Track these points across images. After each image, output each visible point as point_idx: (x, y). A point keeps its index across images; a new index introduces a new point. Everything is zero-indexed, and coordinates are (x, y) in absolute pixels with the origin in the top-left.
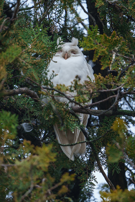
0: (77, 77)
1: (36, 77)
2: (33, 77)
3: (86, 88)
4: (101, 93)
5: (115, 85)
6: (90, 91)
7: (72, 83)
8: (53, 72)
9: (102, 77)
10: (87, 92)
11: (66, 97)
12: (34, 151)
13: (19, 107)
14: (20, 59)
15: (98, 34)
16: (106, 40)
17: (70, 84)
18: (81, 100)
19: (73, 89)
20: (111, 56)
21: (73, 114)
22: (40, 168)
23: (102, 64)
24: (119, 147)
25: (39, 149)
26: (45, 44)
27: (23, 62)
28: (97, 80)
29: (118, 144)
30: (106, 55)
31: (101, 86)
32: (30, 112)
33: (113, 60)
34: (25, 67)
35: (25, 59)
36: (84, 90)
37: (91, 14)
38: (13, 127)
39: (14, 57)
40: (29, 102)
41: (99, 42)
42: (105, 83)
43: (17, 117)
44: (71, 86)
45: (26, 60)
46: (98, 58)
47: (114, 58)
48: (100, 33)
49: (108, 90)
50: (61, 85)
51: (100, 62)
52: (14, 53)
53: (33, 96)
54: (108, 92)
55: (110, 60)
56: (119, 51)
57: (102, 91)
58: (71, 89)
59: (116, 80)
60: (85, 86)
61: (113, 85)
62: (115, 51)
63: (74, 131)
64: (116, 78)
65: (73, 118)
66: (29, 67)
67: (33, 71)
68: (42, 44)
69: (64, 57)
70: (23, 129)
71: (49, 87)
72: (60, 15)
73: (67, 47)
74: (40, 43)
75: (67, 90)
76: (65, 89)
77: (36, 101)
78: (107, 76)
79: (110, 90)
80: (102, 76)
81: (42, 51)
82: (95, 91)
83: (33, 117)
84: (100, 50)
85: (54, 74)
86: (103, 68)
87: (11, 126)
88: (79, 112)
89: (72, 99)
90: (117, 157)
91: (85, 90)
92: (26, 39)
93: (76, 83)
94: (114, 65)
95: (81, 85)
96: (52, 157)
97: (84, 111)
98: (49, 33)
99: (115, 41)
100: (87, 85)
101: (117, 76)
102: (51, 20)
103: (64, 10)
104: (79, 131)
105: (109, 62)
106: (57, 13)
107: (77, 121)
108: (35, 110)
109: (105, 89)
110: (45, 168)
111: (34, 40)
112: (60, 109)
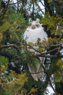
0: (39, 39)
1: (18, 39)
2: (16, 39)
4: (51, 47)
5: (58, 43)
6: (45, 46)
7: (36, 42)
8: (27, 36)
10: (44, 46)
12: (17, 76)
13: (9, 54)
14: (10, 29)
15: (49, 16)
16: (53, 20)
17: (35, 43)
18: (41, 50)
19: (37, 45)
20: (56, 28)
21: (37, 58)
22: (20, 85)
23: (51, 32)
24: (60, 74)
25: (19, 75)
26: (23, 22)
27: (11, 31)
28: (49, 40)
30: (53, 27)
31: (51, 43)
32: (15, 57)
33: (57, 30)
34: (12, 33)
35: (12, 29)
36: (42, 45)
37: (46, 6)
39: (7, 28)
40: (15, 51)
41: (50, 20)
42: (53, 42)
43: (8, 59)
44: (36, 44)
47: (57, 28)
49: (54, 45)
50: (30, 43)
51: (50, 31)
52: (6, 26)
53: (17, 48)
56: (60, 25)
57: (51, 46)
58: (35, 45)
59: (59, 40)
60: (43, 43)
61: (57, 43)
62: (58, 25)
65: (37, 60)
66: (15, 33)
67: (17, 35)
68: (21, 22)
69: (32, 28)
70: (12, 65)
71: (25, 44)
72: (31, 7)
73: (34, 23)
74: (20, 21)
75: (34, 45)
76: (33, 45)
77: (18, 51)
78: (54, 38)
79: (55, 45)
80: (51, 38)
81: (21, 25)
82: (48, 46)
83: (17, 59)
84: (51, 25)
85: (27, 37)
86: (52, 34)
87: (5, 63)
89: (36, 50)
91: (43, 45)
92: (13, 19)
93: (38, 42)
94: (57, 32)
95: (41, 43)
96: (26, 79)
97: (43, 56)
98: (25, 16)
99: (58, 20)
100: (44, 43)
101: (59, 38)
102: (26, 10)
103: (32, 4)
105: (55, 31)
106: (29, 6)
107: (39, 61)
108: (17, 56)
109: (53, 45)
110: (22, 85)
111: (17, 20)
112: (30, 55)
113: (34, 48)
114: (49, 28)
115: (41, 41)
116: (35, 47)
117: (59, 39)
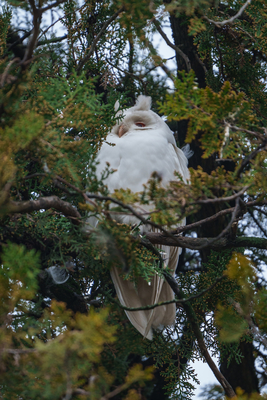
1: (75, 177)
2: (68, 176)
3: (174, 196)
4: (203, 204)
5: (230, 189)
6: (180, 202)
7: (145, 187)
8: (108, 165)
9: (204, 175)
10: (176, 203)
11: (134, 214)
12: (73, 323)
13: (41, 234)
14: (41, 140)
15: (195, 88)
16: (212, 100)
17: (142, 189)
18: (163, 220)
19: (147, 198)
20: (222, 131)
21: (149, 248)
22: (85, 355)
23: (203, 148)
24: (241, 311)
25: (82, 319)
26: (91, 109)
27: (47, 146)
28: (194, 179)
29: (238, 305)
30: (211, 128)
31: (203, 191)
32: (64, 245)
33: (225, 139)
34: (51, 156)
35: (51, 139)
36: (168, 200)
37: (180, 48)
38: (31, 275)
39: (30, 137)
40: (61, 225)
41: (197, 103)
42: (211, 186)
43: (38, 255)
44: (144, 194)
45: (53, 142)
46: (196, 136)
47: (227, 134)
48: (199, 87)
49: (216, 199)
50: (122, 191)
51: (200, 144)
52: (29, 127)
53: (68, 213)
54: (217, 202)
55: (220, 138)
56: (236, 122)
57: (205, 201)
58: (142, 199)
59: (233, 179)
60: (171, 193)
61: (226, 189)
62: (229, 120)
63: (152, 281)
64: (232, 175)
65: (149, 256)
66: (60, 155)
67: (68, 163)
68: (84, 111)
70: (51, 279)
71: (100, 194)
72: (120, 52)
74: (79, 107)
75: (136, 200)
76: (132, 199)
77: (74, 222)
78: (213, 172)
79: (220, 199)
80: (204, 171)
81: (84, 123)
82: (192, 201)
83: (70, 254)
84: (201, 120)
85: (110, 169)
86: (205, 156)
87: (25, 273)
88: (161, 243)
89: (146, 217)
90: (236, 331)
91: (171, 201)
92: (52, 100)
93: (153, 186)
94: (227, 148)
95: (163, 190)
96: (109, 334)
97: (170, 240)
98: (98, 88)
99: (229, 100)
100: (176, 190)
101: (233, 170)
102: (103, 63)
103: (127, 42)
104: (161, 281)
105: (218, 144)
106: (113, 47)
107: (157, 261)
108: (73, 241)
109: (210, 197)
110: (94, 354)
111: (69, 103)
112: (121, 238)
113: (138, 211)
114: (195, 132)
115: (164, 185)
116: (142, 206)
117: (235, 173)
